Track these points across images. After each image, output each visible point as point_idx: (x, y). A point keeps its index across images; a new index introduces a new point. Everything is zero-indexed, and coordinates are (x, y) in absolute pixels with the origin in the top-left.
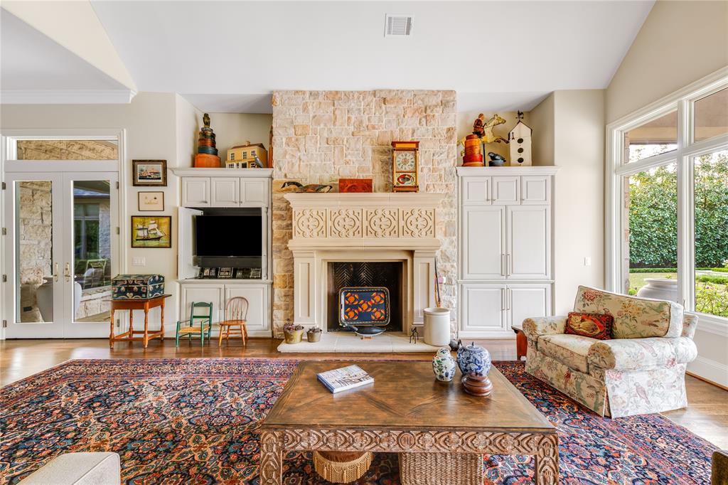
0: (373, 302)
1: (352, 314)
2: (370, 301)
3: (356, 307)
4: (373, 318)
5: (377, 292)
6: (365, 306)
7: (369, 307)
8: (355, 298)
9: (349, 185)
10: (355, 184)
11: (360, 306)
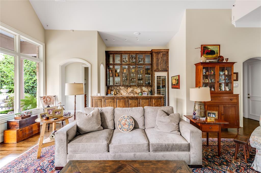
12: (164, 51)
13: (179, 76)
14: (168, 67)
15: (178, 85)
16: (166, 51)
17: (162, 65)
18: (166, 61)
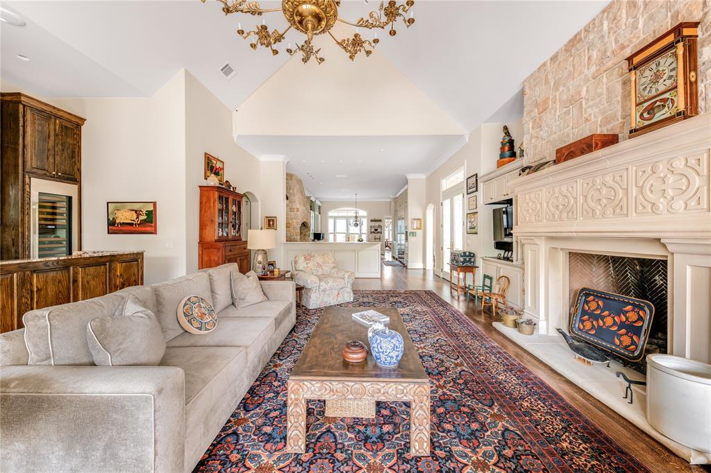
0: (624, 319)
1: (588, 325)
2: (619, 316)
3: (596, 318)
4: (618, 342)
5: (633, 305)
6: (609, 321)
7: (615, 323)
8: (598, 305)
9: (566, 154)
10: (572, 149)
11: (603, 318)
12: (69, 117)
13: (155, 204)
14: (79, 170)
15: (152, 226)
16: (74, 119)
17: (58, 158)
18: (73, 152)
